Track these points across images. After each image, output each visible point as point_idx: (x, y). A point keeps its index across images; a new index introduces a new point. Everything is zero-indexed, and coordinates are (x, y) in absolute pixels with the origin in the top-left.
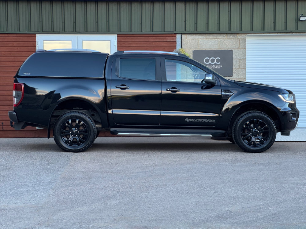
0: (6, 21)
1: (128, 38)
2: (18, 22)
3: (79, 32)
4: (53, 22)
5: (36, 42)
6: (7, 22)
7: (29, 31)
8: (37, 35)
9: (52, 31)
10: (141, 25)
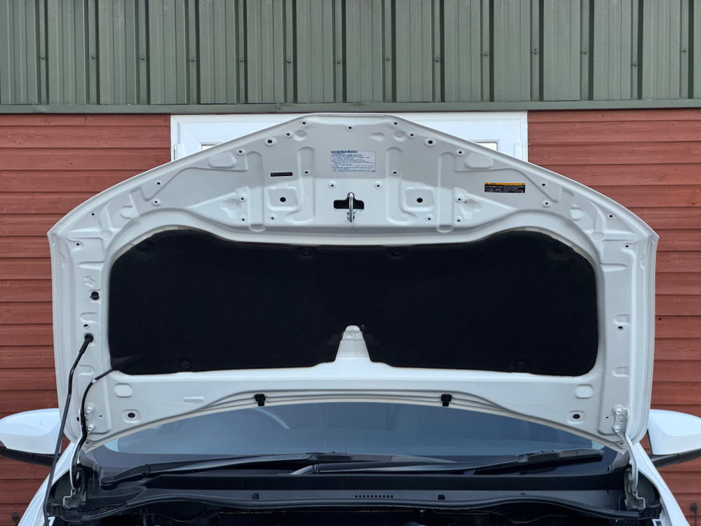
0: (39, 58)
1: (577, 126)
2: (92, 63)
3: (359, 104)
4: (246, 61)
5: (169, 149)
6: (43, 63)
7: (139, 103)
8: (174, 120)
9: (238, 101)
10: (635, 70)
